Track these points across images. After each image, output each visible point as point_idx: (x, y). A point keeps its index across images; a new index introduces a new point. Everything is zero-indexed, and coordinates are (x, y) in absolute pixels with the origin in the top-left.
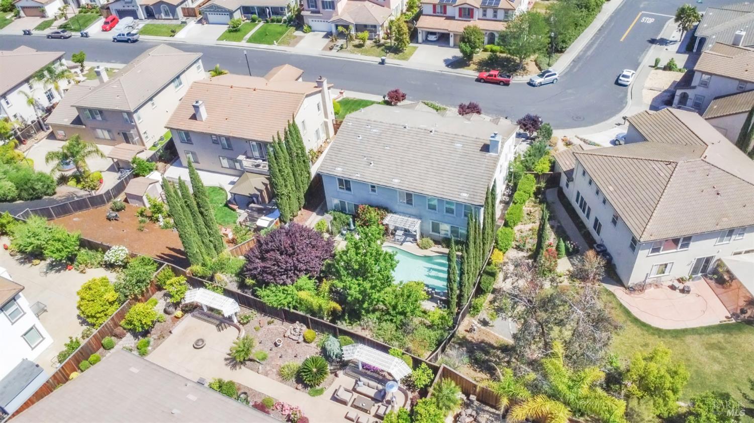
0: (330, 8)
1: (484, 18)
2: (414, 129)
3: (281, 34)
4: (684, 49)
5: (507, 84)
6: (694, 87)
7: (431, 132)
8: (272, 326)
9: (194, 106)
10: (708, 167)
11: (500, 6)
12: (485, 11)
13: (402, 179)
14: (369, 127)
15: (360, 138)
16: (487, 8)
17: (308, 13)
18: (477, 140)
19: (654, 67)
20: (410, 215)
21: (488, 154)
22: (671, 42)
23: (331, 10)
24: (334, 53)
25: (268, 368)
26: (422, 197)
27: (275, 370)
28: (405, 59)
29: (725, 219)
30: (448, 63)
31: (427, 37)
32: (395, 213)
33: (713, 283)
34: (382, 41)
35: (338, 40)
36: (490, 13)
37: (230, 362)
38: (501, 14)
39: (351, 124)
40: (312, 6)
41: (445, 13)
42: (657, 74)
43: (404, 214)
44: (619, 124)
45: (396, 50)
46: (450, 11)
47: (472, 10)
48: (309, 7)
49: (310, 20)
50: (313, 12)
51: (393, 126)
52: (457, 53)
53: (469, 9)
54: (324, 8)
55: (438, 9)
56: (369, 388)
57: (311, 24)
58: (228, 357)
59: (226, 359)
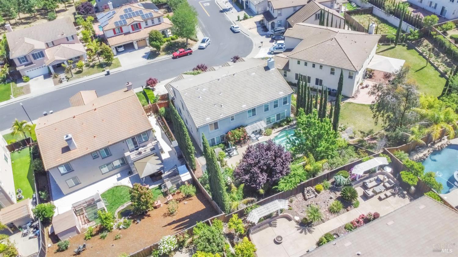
0: (40, 57)
1: (147, 26)
2: (224, 78)
4: (240, 10)
11: (154, 17)
12: (146, 22)
13: (246, 103)
17: (23, 67)
19: (238, 20)
21: (270, 71)
22: (229, 9)
23: (42, 58)
24: (65, 84)
30: (147, 58)
34: (91, 64)
35: (59, 76)
36: (150, 22)
37: (305, 232)
38: (156, 21)
40: (24, 61)
41: (122, 31)
42: (244, 22)
43: (252, 123)
44: (260, 47)
46: (125, 29)
47: (139, 24)
48: (21, 63)
49: (26, 72)
50: (26, 65)
51: (211, 82)
52: (148, 49)
54: (35, 59)
55: (117, 31)
57: (27, 74)
58: (300, 231)
59: (301, 232)
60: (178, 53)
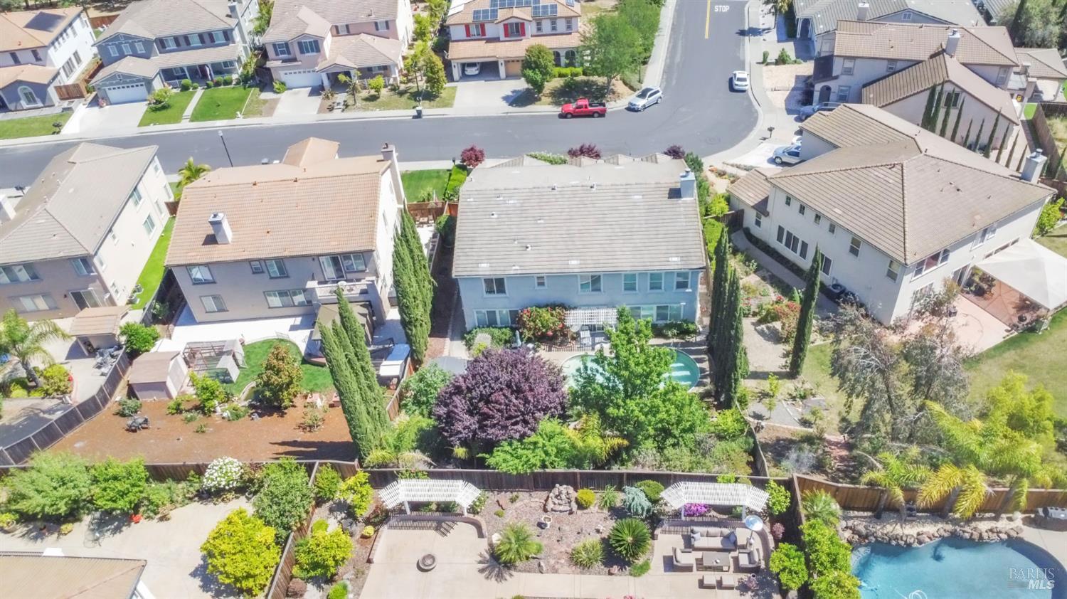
0: (313, 51)
1: (539, 33)
2: (566, 189)
3: (242, 100)
4: (784, 37)
5: (602, 114)
6: (836, 78)
7: (592, 187)
8: (518, 504)
9: (212, 223)
10: (934, 161)
11: (558, 15)
12: (539, 24)
13: (582, 258)
14: (501, 198)
15: (495, 216)
16: (541, 19)
17: (279, 63)
18: (659, 185)
19: (763, 63)
20: (599, 306)
21: (680, 201)
22: (764, 30)
23: (315, 54)
24: (337, 115)
25: (552, 562)
26: (614, 275)
27: (563, 561)
28: (448, 104)
29: (978, 217)
30: (510, 101)
31: (463, 71)
32: (575, 308)
33: (971, 296)
34: (402, 87)
35: (336, 96)
36: (546, 26)
37: (490, 573)
38: (561, 26)
39: (472, 200)
40: (283, 53)
41: (483, 33)
42: (771, 71)
43: (589, 306)
44: (765, 139)
45: (429, 96)
46: (491, 30)
47: (523, 24)
48: (277, 54)
49: (282, 73)
50: (284, 61)
51: (535, 190)
52: (521, 85)
53: (517, 24)
54: (302, 52)
55: (473, 30)
56: (708, 538)
57: (284, 78)
58: (481, 566)
59: (482, 571)
60: (572, 107)
